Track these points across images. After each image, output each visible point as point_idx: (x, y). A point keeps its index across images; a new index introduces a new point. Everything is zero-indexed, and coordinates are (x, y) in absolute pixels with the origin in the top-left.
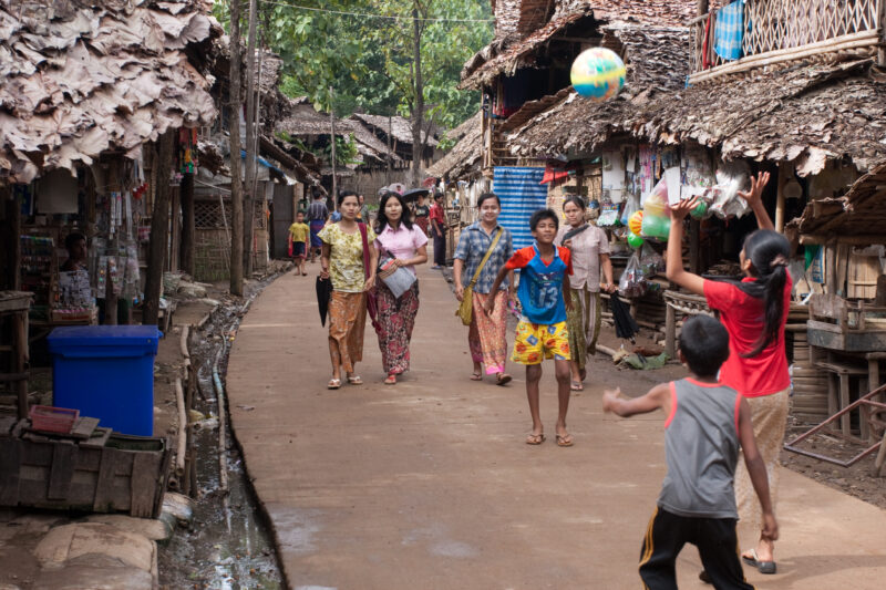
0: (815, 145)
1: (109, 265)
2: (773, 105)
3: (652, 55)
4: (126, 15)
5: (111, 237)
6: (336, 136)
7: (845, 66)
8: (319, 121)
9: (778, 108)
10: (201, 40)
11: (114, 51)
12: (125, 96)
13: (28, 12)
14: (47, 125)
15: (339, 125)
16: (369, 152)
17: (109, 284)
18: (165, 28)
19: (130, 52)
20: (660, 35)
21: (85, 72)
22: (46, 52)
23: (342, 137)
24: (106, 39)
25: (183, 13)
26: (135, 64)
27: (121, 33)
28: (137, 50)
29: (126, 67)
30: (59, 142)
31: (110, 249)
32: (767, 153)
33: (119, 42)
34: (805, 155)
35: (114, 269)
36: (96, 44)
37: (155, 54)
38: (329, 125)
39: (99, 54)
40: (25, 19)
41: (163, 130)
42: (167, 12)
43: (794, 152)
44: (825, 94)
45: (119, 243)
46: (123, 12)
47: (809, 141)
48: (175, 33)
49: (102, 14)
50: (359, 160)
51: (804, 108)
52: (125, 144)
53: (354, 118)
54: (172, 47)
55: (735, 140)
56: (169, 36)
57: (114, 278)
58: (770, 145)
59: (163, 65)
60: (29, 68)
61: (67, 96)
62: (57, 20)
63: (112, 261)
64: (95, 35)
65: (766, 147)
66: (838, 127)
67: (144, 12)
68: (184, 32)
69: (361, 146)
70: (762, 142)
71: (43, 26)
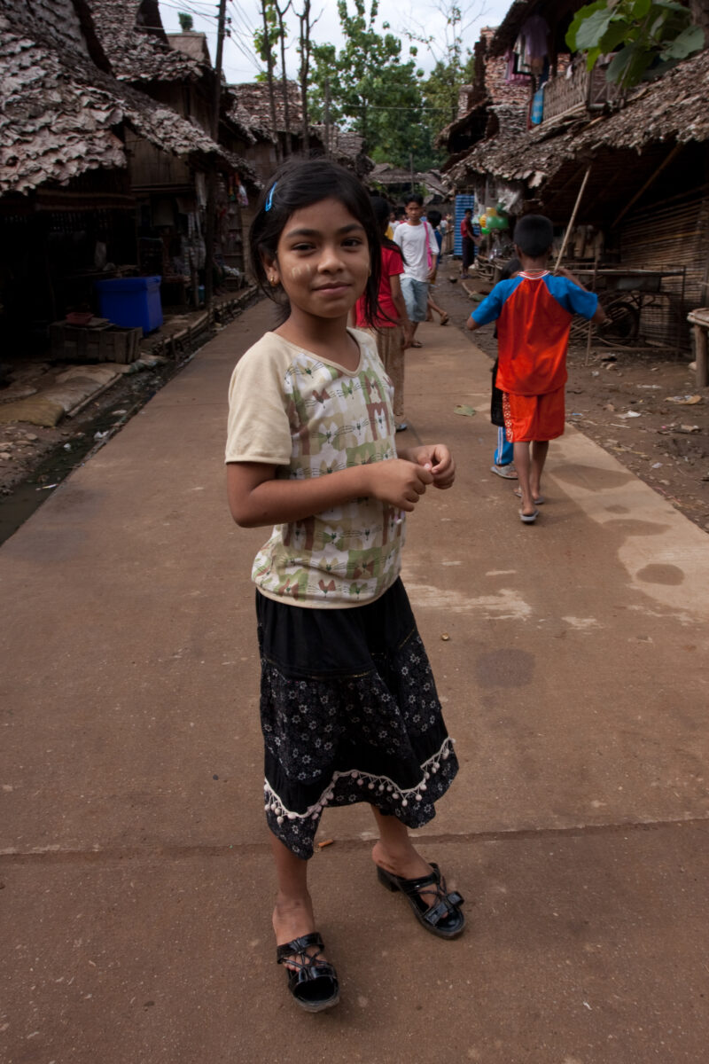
0: (538, 170)
1: (190, 252)
2: (526, 147)
3: (513, 123)
4: (76, 112)
5: (190, 237)
6: (415, 184)
7: (566, 123)
8: (405, 174)
9: (527, 149)
10: (117, 123)
11: (64, 131)
12: (65, 154)
13: (16, 114)
14: (12, 171)
15: (417, 176)
16: (437, 193)
17: (191, 261)
18: (98, 118)
19: (74, 132)
20: (520, 111)
21: (43, 144)
22: (23, 134)
23: (418, 184)
24: (59, 126)
25: (108, 109)
26: (75, 137)
27: (71, 122)
28: (77, 130)
29: (70, 139)
30: (17, 178)
31: (190, 243)
32: (514, 175)
33: (67, 127)
34: (532, 176)
35: (193, 254)
36: (54, 129)
37: (91, 132)
38: (411, 177)
39: (55, 134)
40: (12, 118)
41: (84, 171)
42: (99, 109)
43: (527, 174)
44: (555, 140)
45: (194, 240)
46: (74, 110)
47: (535, 168)
48: (102, 120)
49: (59, 113)
50: (431, 197)
51: (541, 148)
52: (60, 178)
53: (431, 172)
54: (101, 127)
55: (500, 169)
56: (99, 122)
57: (193, 259)
58: (515, 170)
59: (95, 137)
60: (10, 142)
61: (28, 156)
62: (31, 117)
63: (191, 249)
64: (53, 123)
65: (513, 172)
66: (554, 159)
67: (87, 110)
68: (107, 119)
69: (433, 189)
70: (512, 169)
71: (23, 121)
